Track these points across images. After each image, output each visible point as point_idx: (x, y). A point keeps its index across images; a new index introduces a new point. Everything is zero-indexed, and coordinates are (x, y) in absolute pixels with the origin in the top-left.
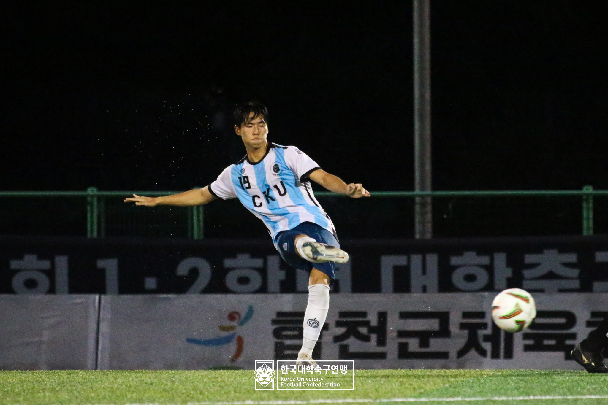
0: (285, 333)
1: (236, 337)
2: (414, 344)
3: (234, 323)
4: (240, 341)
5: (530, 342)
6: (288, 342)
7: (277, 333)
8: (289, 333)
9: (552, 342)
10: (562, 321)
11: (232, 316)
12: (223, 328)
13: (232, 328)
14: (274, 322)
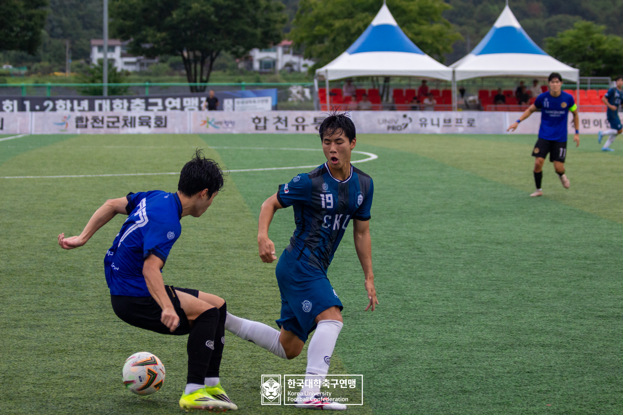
2: (111, 125)
3: (66, 119)
4: (67, 124)
6: (79, 124)
7: (77, 122)
8: (79, 121)
9: (145, 124)
10: (149, 118)
11: (67, 117)
12: (62, 120)
14: (77, 119)
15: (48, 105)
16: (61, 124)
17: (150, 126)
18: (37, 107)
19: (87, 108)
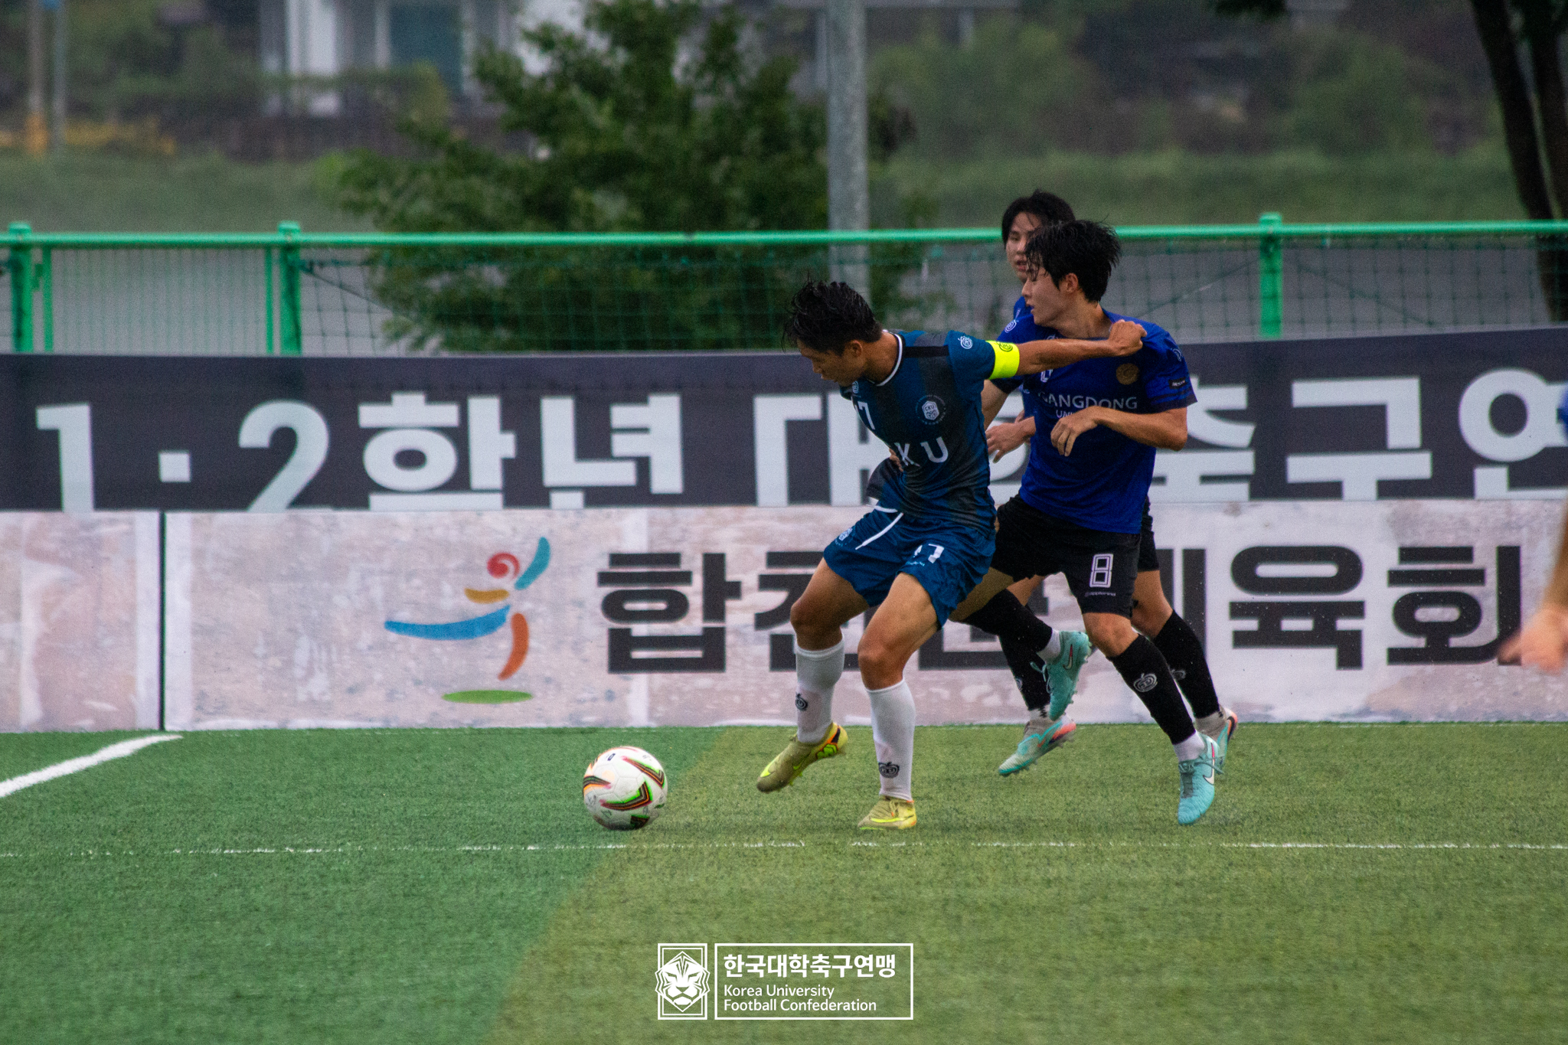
0: (630, 606)
1: (509, 616)
3: (506, 583)
4: (521, 627)
5: (1251, 625)
6: (640, 629)
7: (612, 607)
8: (642, 606)
9: (1306, 624)
10: (1328, 570)
11: (497, 566)
12: (474, 595)
13: (500, 594)
14: (604, 578)
15: (285, 441)
16: (465, 630)
17: (1350, 654)
18: (175, 467)
19: (668, 477)
